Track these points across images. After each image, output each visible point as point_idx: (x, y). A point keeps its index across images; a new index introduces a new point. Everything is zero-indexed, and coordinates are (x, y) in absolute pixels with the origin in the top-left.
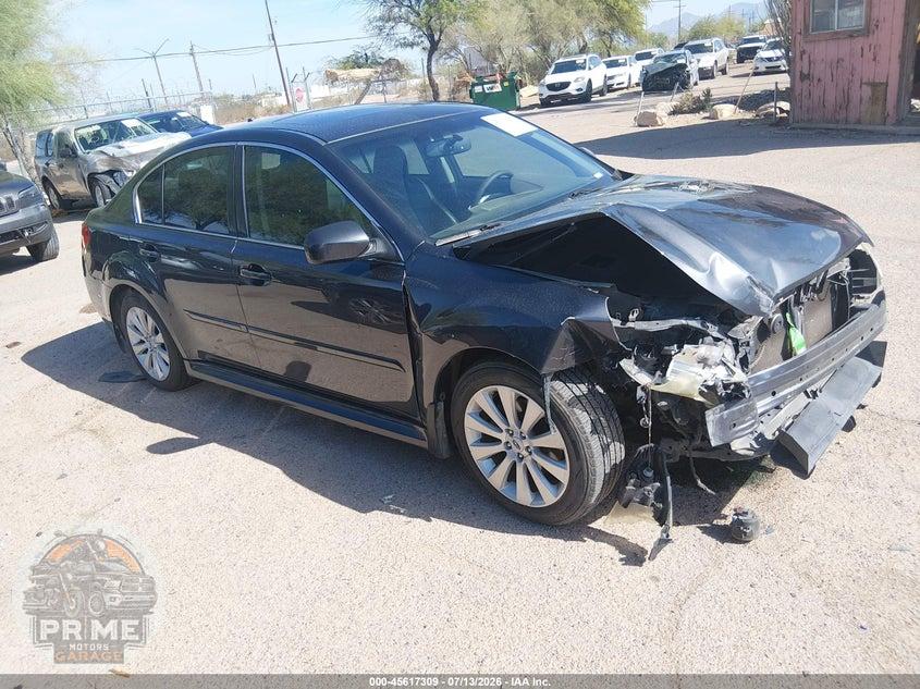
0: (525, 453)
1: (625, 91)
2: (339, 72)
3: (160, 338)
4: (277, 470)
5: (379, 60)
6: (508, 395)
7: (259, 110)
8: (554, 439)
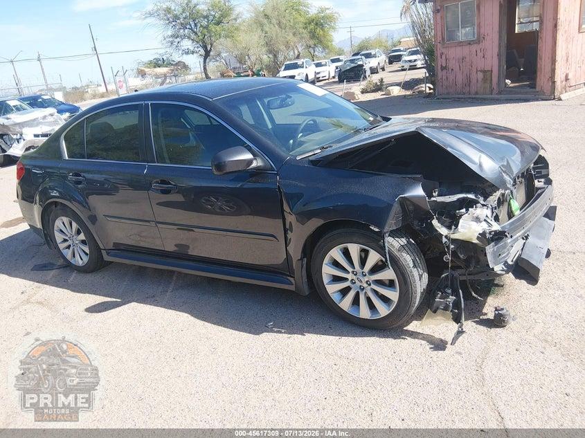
0: (365, 285)
1: (327, 81)
2: (146, 70)
3: (82, 237)
4: (186, 315)
5: (172, 62)
6: (354, 249)
7: (87, 95)
8: (388, 274)
